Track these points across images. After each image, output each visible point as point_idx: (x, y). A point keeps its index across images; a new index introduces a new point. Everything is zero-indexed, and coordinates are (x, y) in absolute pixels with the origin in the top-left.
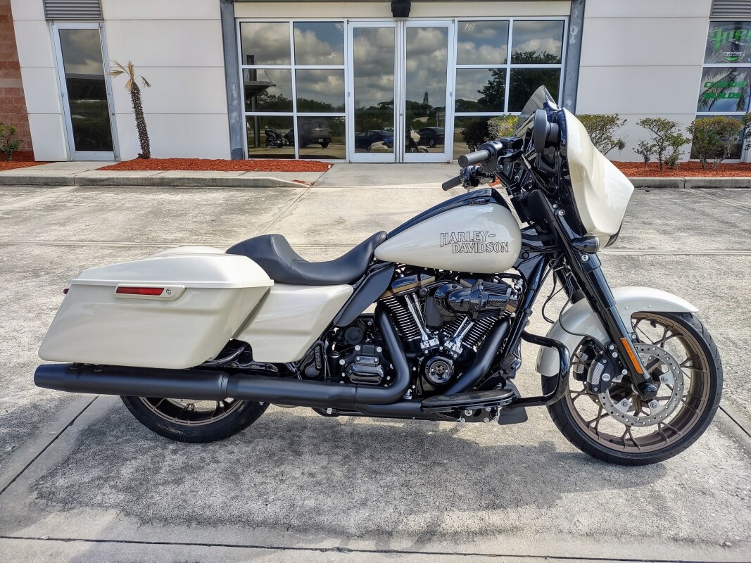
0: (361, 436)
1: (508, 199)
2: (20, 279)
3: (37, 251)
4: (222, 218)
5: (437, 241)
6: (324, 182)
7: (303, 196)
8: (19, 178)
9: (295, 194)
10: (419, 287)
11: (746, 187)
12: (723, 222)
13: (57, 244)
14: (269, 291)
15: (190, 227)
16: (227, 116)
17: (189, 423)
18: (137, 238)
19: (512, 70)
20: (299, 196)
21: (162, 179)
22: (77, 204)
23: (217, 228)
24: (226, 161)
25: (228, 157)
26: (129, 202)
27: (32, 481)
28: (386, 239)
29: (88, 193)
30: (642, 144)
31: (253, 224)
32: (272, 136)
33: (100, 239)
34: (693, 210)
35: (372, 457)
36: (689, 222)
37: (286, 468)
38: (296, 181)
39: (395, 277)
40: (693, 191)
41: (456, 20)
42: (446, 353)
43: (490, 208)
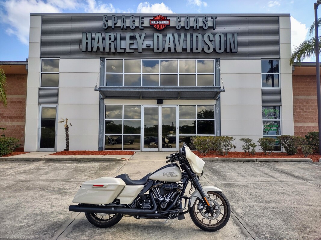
0: (145, 227)
1: (179, 165)
2: (40, 191)
3: (41, 183)
4: (99, 172)
5: (163, 175)
6: (132, 159)
7: (126, 164)
8: (24, 158)
9: (123, 163)
10: (159, 185)
11: (277, 162)
12: (264, 173)
13: (46, 180)
14: (125, 187)
15: (89, 175)
16: (98, 136)
17: (102, 222)
18: (72, 179)
19: (198, 121)
20: (124, 164)
21: (76, 159)
22: (47, 168)
23: (98, 175)
24: (97, 151)
25: (97, 150)
26: (65, 167)
27: (65, 235)
28: (152, 174)
29: (49, 164)
30: (243, 146)
31: (109, 174)
32: (111, 140)
33: (60, 179)
34: (256, 169)
35: (148, 231)
36: (253, 173)
37: (126, 233)
38: (123, 159)
39: (154, 184)
40: (259, 163)
41: (178, 105)
42: (165, 201)
43: (175, 167)
